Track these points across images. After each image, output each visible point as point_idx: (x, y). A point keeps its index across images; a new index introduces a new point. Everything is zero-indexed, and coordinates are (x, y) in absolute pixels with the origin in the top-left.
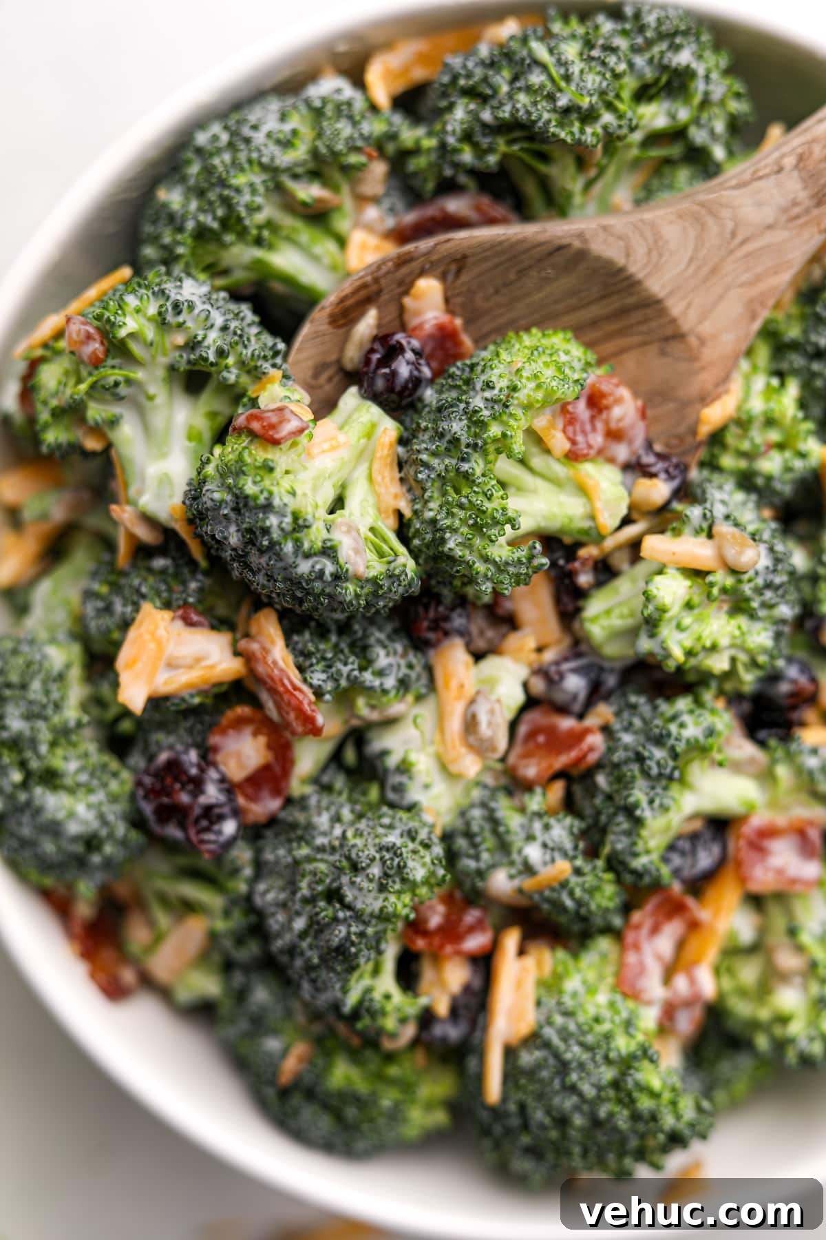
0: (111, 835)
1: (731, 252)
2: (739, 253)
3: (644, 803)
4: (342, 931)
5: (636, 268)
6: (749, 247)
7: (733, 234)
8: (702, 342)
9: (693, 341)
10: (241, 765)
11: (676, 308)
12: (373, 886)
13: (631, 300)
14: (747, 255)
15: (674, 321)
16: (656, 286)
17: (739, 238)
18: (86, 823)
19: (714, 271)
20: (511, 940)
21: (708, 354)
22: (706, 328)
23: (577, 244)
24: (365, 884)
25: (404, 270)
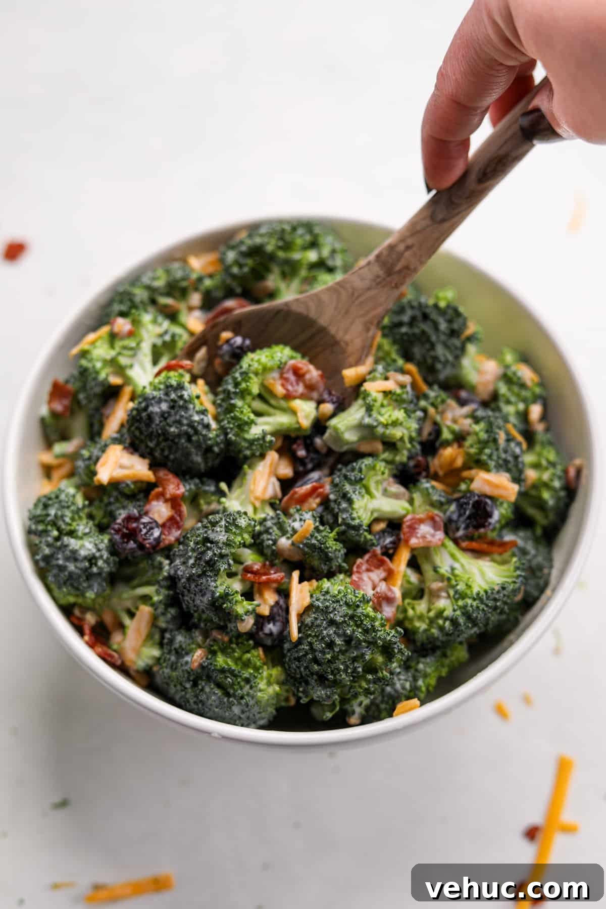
0: (101, 557)
1: (353, 302)
2: (357, 302)
3: (351, 491)
4: (210, 553)
5: (313, 314)
6: (361, 299)
7: (353, 294)
8: (347, 344)
9: (342, 344)
10: (160, 516)
11: (333, 330)
12: (223, 529)
13: (314, 330)
14: (362, 303)
15: (333, 337)
16: (323, 321)
17: (356, 295)
18: (90, 550)
19: (347, 312)
20: (296, 575)
21: (350, 349)
22: (347, 338)
23: (285, 308)
24: (218, 529)
25: (215, 330)
